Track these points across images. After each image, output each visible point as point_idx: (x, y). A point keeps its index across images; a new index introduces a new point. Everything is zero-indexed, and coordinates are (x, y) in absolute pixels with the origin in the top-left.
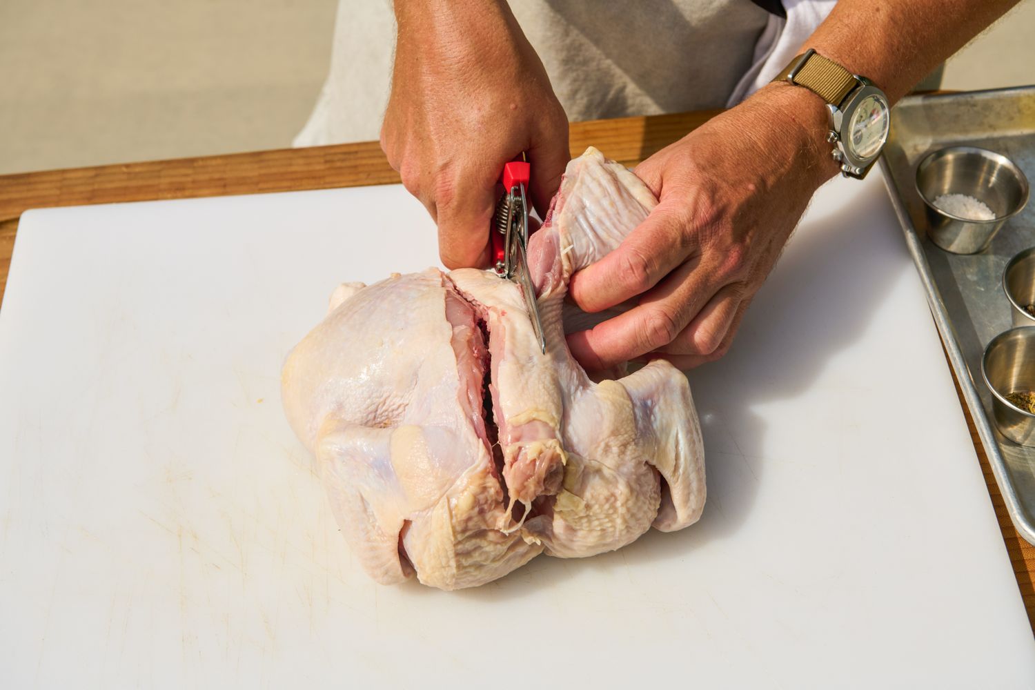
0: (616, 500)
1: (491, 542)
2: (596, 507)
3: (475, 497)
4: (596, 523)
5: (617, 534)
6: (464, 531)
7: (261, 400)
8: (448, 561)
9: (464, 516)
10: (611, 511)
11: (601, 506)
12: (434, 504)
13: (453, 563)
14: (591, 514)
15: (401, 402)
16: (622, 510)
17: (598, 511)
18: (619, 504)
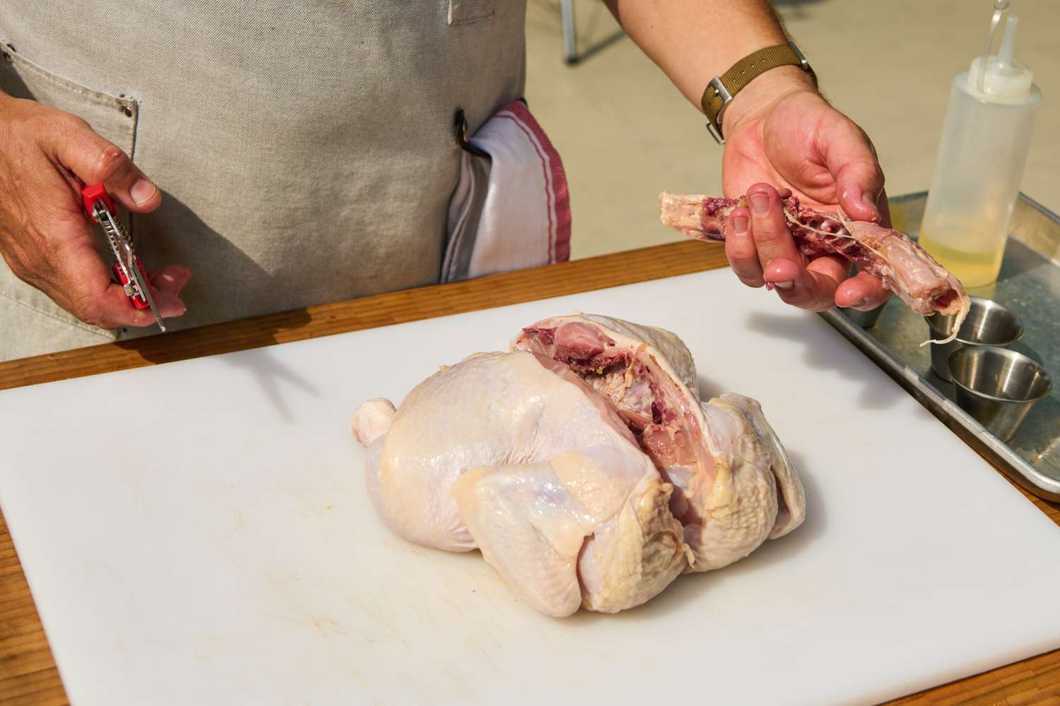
0: (759, 493)
1: (665, 545)
2: (746, 500)
3: (655, 497)
4: (743, 519)
5: (759, 529)
6: (648, 533)
7: (330, 508)
8: (636, 567)
9: (649, 518)
10: (756, 504)
11: (749, 498)
12: (618, 512)
13: (640, 569)
14: (741, 508)
15: (524, 455)
16: (764, 503)
17: (747, 505)
18: (761, 496)
